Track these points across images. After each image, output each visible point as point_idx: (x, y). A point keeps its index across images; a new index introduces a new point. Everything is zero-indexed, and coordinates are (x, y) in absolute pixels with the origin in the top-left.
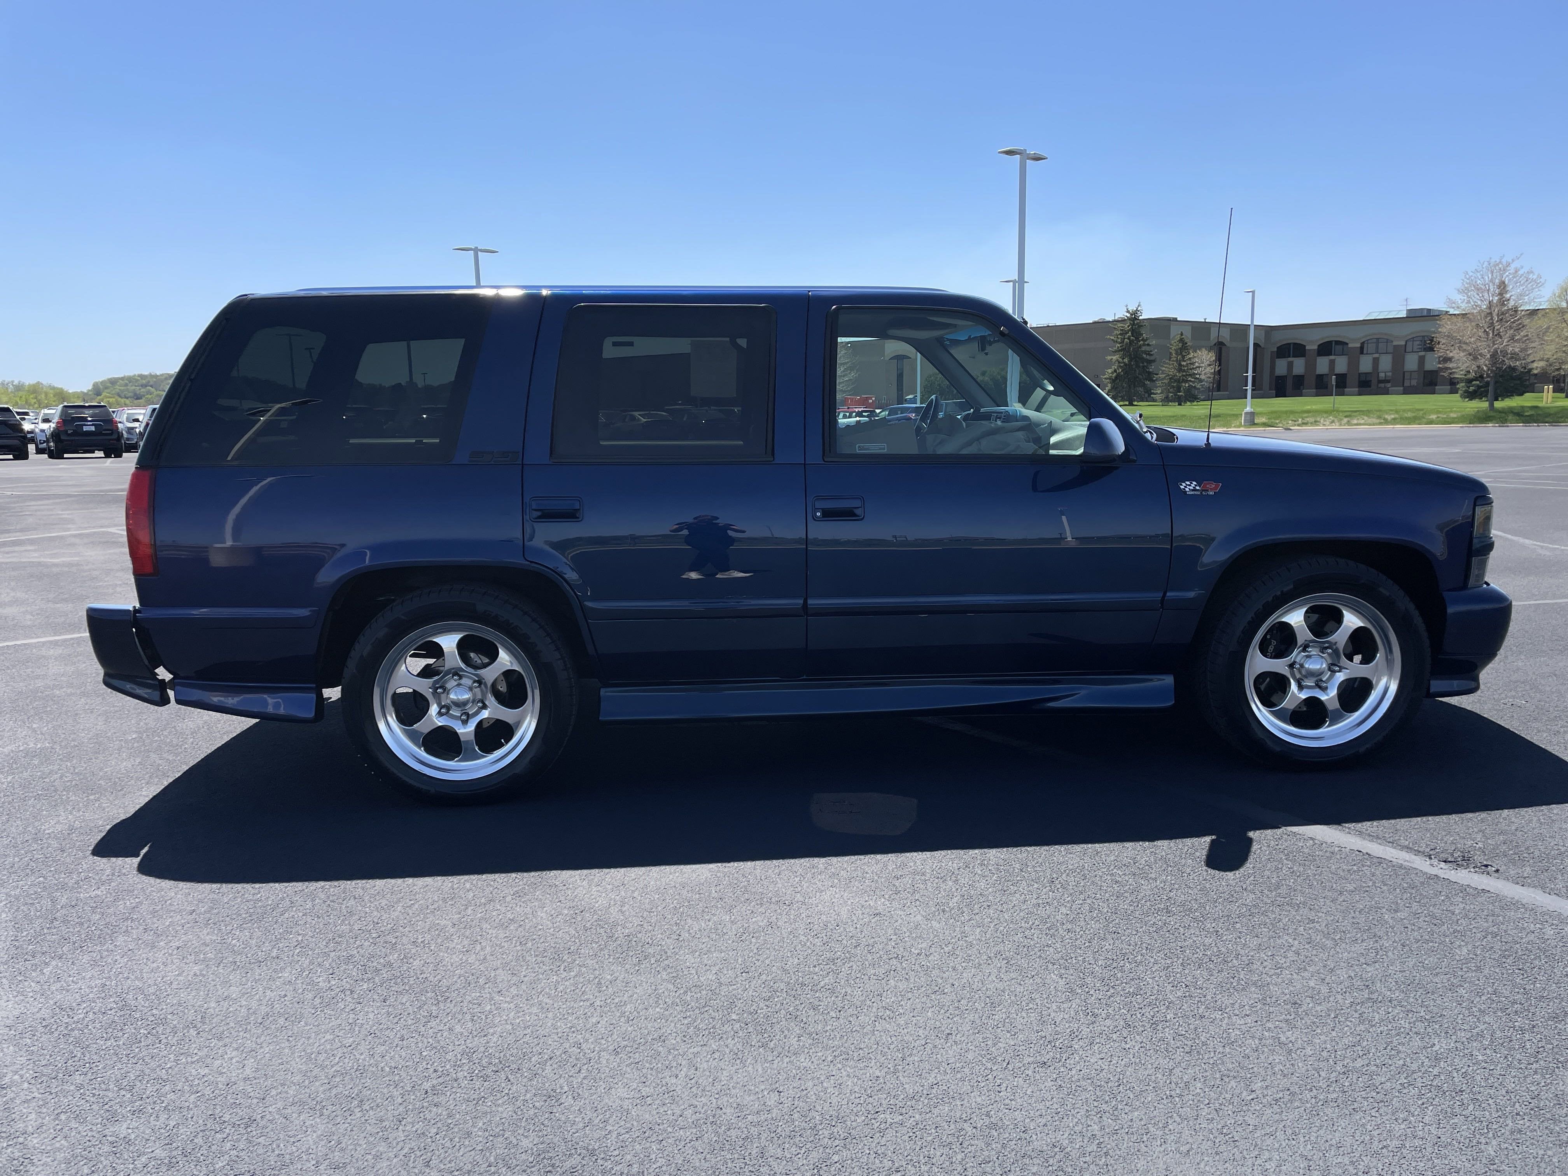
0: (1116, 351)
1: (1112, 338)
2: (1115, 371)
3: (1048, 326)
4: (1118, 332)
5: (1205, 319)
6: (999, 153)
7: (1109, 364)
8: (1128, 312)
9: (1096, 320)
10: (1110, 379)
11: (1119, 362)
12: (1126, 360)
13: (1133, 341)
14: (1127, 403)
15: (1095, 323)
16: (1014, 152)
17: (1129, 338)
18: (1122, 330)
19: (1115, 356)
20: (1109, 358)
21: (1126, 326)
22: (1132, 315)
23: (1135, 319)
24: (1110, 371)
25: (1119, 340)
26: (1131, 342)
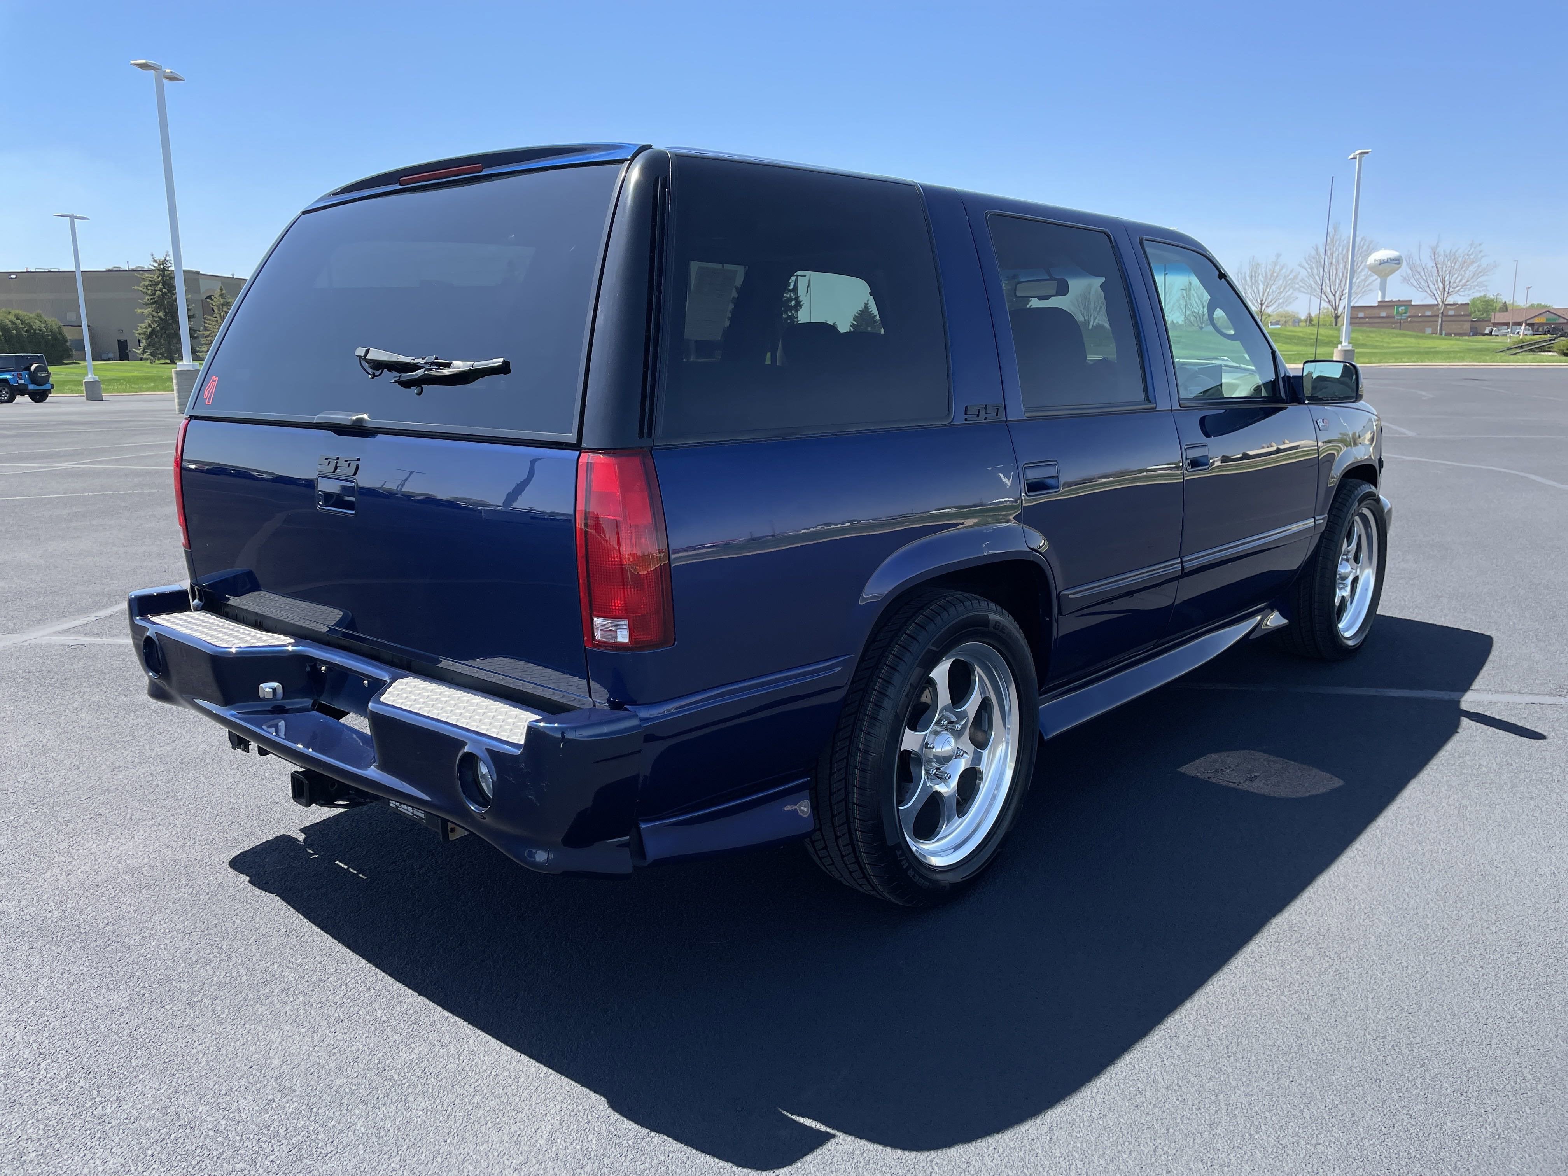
0: (147, 304)
1: (140, 289)
2: (150, 326)
3: (50, 271)
4: (147, 283)
5: (233, 275)
6: (133, 64)
7: (142, 318)
8: (155, 261)
9: (110, 268)
10: (145, 334)
11: (153, 316)
12: (161, 314)
13: (166, 294)
14: (168, 361)
15: (109, 271)
16: (150, 66)
17: (161, 290)
18: (151, 281)
19: (146, 309)
20: (139, 311)
21: (156, 277)
22: (160, 265)
23: (164, 270)
24: (143, 325)
25: (149, 292)
26: (164, 294)
